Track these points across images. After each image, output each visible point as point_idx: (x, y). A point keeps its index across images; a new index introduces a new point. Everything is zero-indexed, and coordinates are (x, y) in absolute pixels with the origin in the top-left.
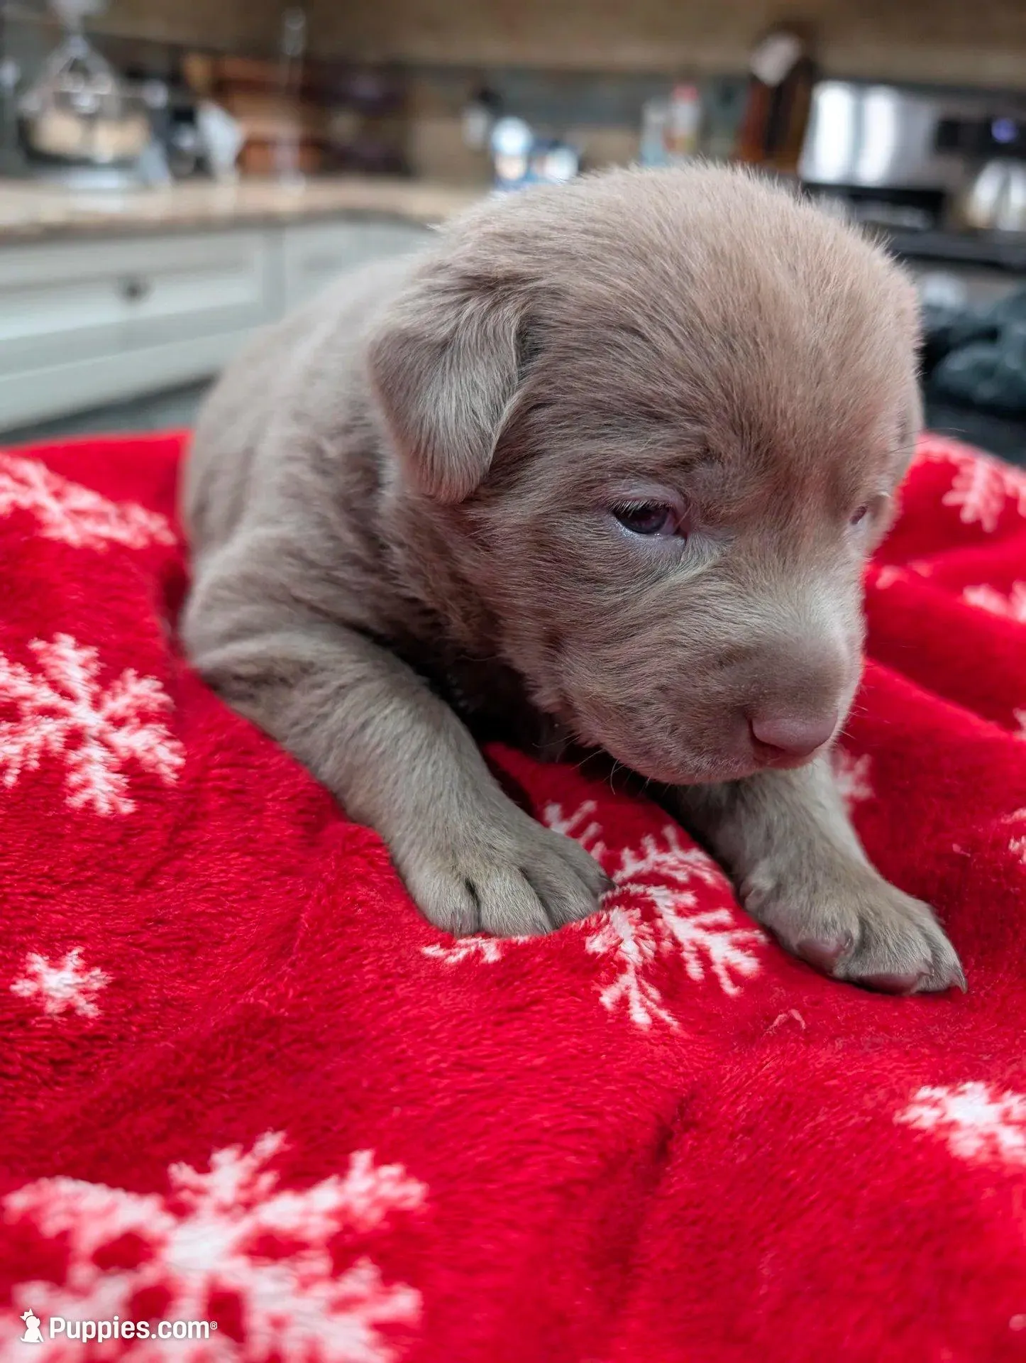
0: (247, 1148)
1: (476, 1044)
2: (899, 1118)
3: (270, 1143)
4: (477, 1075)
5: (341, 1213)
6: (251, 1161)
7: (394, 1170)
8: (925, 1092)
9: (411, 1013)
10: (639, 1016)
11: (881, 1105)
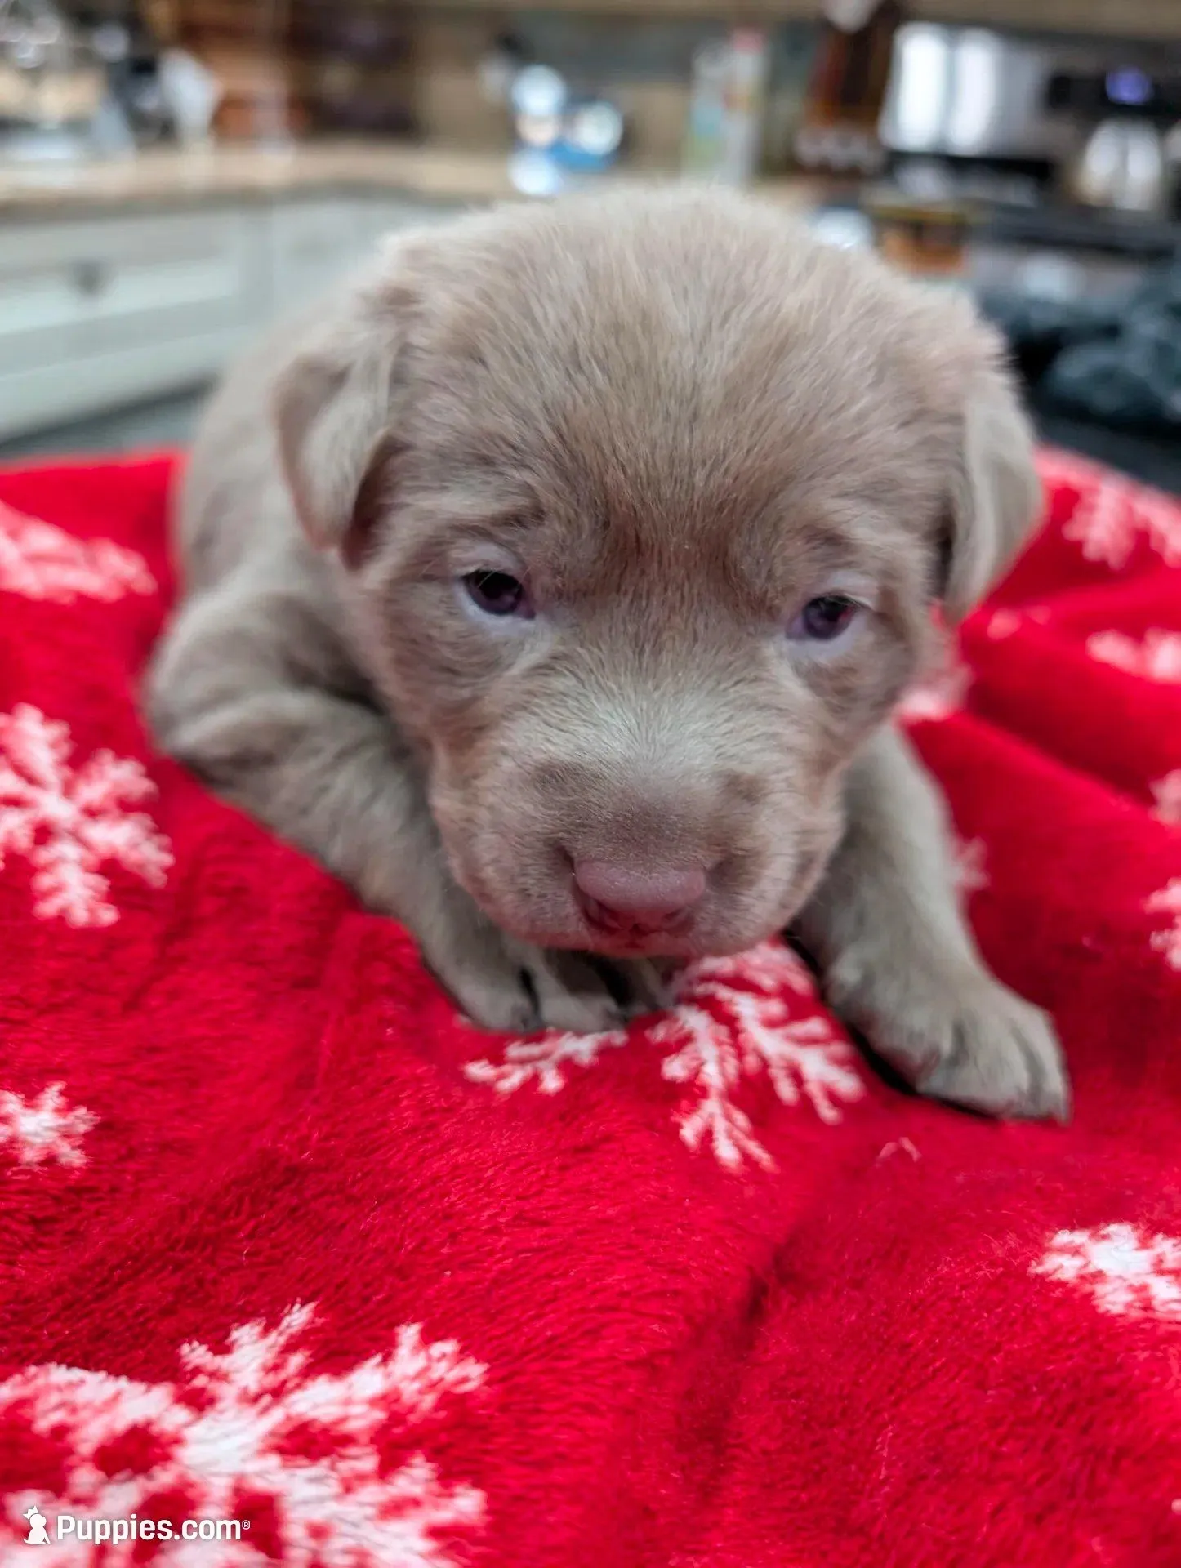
0: (272, 1324)
1: (539, 1193)
2: (1036, 1269)
3: (298, 1317)
4: (539, 1232)
5: (388, 1400)
6: (276, 1339)
7: (449, 1347)
8: (1063, 1237)
9: (460, 1158)
10: (726, 1152)
11: (1012, 1253)
